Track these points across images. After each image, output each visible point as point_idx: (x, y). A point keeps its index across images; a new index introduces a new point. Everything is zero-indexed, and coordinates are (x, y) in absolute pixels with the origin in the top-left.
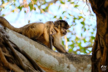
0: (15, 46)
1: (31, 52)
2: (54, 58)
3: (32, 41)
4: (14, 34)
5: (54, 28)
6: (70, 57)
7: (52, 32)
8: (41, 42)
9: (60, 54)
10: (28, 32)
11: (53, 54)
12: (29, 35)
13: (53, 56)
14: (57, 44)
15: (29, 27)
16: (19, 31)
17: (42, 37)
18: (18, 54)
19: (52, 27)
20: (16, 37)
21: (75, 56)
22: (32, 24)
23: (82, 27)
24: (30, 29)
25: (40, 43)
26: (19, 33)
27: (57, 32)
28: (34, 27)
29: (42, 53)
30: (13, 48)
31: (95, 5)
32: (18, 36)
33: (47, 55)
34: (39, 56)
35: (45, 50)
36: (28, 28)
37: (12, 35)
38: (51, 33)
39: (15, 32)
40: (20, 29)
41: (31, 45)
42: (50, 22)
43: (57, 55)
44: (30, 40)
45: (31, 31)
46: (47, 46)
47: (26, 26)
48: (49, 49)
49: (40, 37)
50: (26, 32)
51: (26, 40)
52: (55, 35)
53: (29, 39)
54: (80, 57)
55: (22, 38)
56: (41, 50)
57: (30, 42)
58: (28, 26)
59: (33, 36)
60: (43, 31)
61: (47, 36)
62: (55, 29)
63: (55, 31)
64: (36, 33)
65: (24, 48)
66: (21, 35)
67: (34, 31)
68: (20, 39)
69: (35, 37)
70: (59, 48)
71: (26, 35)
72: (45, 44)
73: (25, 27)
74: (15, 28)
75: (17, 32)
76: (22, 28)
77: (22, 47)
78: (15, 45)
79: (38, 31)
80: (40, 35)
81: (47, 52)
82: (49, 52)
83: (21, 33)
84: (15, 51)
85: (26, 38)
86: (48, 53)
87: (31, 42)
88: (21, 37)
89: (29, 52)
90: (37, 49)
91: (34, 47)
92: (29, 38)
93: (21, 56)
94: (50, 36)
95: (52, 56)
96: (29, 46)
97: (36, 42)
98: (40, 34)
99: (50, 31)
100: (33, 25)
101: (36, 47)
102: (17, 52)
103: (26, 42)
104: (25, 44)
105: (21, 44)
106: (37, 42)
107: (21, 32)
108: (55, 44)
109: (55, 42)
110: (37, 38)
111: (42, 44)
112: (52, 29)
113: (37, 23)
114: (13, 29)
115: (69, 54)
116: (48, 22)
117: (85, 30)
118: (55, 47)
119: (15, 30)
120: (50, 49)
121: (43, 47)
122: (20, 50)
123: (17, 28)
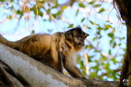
0: (7, 67)
1: (32, 77)
2: (66, 86)
3: (33, 60)
4: (7, 49)
5: (65, 42)
6: (90, 85)
7: (63, 48)
8: (47, 62)
9: (74, 79)
10: (27, 47)
11: (64, 80)
12: (29, 52)
13: (64, 83)
14: (70, 65)
15: (30, 40)
16: (14, 46)
17: (48, 55)
18: (12, 79)
19: (62, 41)
20: (10, 55)
21: (96, 82)
22: (33, 36)
23: (111, 42)
24: (31, 43)
25: (45, 64)
26: (15, 48)
27: (69, 47)
28: (36, 41)
29: (47, 78)
30: (4, 70)
31: (125, 8)
32: (13, 54)
33: (56, 81)
34: (43, 82)
35: (52, 74)
36: (28, 42)
37: (3, 52)
38: (61, 50)
39: (9, 48)
40: (17, 43)
41: (32, 66)
42: (59, 34)
43: (70, 82)
44: (31, 59)
45: (33, 46)
46: (55, 68)
47: (25, 39)
48: (58, 73)
49: (45, 54)
50: (25, 47)
51: (24, 59)
52: (67, 53)
53: (29, 58)
54: (104, 84)
55: (19, 57)
56: (46, 73)
57: (30, 62)
58: (28, 39)
59: (34, 54)
60: (49, 47)
61: (55, 53)
62: (67, 44)
63: (67, 47)
64: (40, 48)
65: (22, 71)
66: (17, 51)
67: (36, 46)
68: (15, 57)
69: (38, 55)
70: (73, 71)
71: (24, 52)
72: (53, 65)
73: (23, 41)
74: (9, 42)
75: (11, 47)
76: (20, 42)
77: (19, 70)
78: (7, 65)
79: (42, 46)
80: (45, 52)
81: (55, 77)
82: (59, 76)
83: (17, 49)
84: (8, 75)
85: (25, 56)
86: (57, 78)
87: (32, 62)
88: (17, 55)
89: (28, 77)
90: (41, 72)
91: (36, 69)
92: (29, 56)
93: (16, 82)
94: (59, 53)
95: (62, 83)
96: (28, 67)
97: (39, 62)
98: (46, 50)
99: (60, 46)
100: (35, 38)
101: (39, 70)
102: (9, 76)
103: (24, 62)
104: (23, 65)
105: (16, 65)
106: (41, 62)
107: (17, 47)
108: (68, 65)
109: (67, 63)
110: (41, 57)
111: (48, 65)
112: (63, 44)
113: (40, 34)
114: (6, 42)
115: (87, 79)
116: (57, 33)
117: (115, 45)
118: (67, 69)
119: (8, 44)
120: (60, 73)
121: (49, 69)
122: (15, 73)
123: (11, 42)
